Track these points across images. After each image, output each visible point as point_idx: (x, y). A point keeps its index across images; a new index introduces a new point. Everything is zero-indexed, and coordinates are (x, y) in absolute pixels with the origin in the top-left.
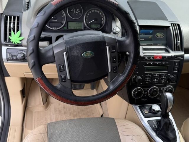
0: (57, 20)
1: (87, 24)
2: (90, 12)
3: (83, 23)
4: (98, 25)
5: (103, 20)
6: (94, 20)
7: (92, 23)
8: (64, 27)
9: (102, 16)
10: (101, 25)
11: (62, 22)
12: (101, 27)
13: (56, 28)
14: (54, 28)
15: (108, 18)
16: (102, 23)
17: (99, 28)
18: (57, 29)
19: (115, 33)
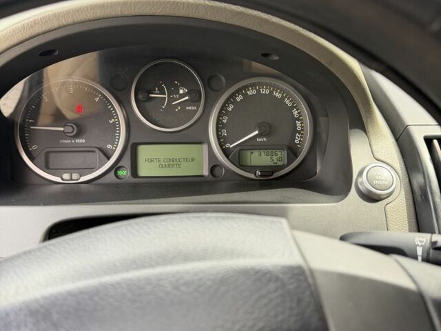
0: (83, 141)
1: (226, 152)
2: (238, 99)
3: (205, 147)
4: (279, 153)
5: (299, 128)
6: (256, 132)
7: (251, 145)
8: (115, 168)
9: (295, 112)
10: (293, 151)
11: (109, 146)
12: (289, 163)
13: (75, 176)
14: (66, 176)
15: (322, 120)
16: (297, 141)
17: (282, 167)
18: (83, 179)
19: (370, 198)
